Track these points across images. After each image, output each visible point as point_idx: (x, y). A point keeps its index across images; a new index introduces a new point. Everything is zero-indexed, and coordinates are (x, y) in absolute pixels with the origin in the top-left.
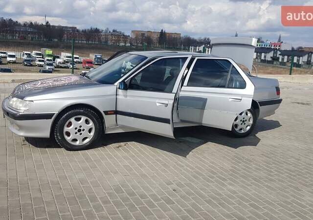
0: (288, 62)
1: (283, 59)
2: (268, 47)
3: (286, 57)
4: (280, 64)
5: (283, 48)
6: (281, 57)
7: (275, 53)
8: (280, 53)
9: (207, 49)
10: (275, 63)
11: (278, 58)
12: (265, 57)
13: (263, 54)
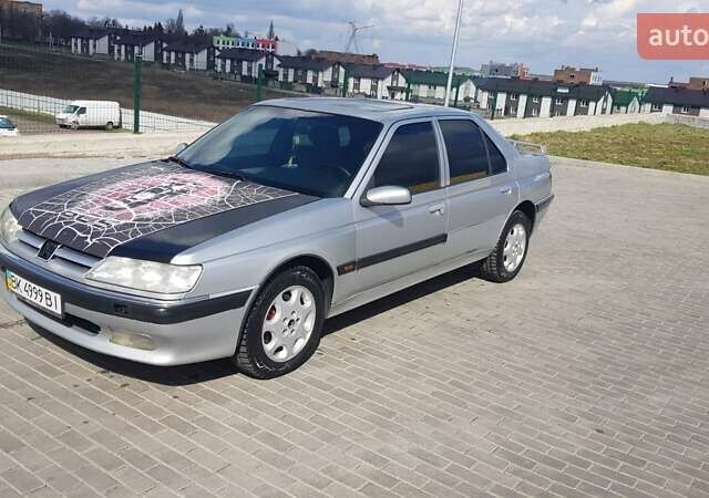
0: (295, 81)
1: (286, 76)
2: (250, 47)
3: (291, 72)
4: (281, 88)
5: (281, 51)
6: (281, 71)
7: (269, 61)
8: (279, 63)
9: (116, 47)
10: (271, 83)
11: (277, 74)
12: (250, 69)
13: (245, 64)
